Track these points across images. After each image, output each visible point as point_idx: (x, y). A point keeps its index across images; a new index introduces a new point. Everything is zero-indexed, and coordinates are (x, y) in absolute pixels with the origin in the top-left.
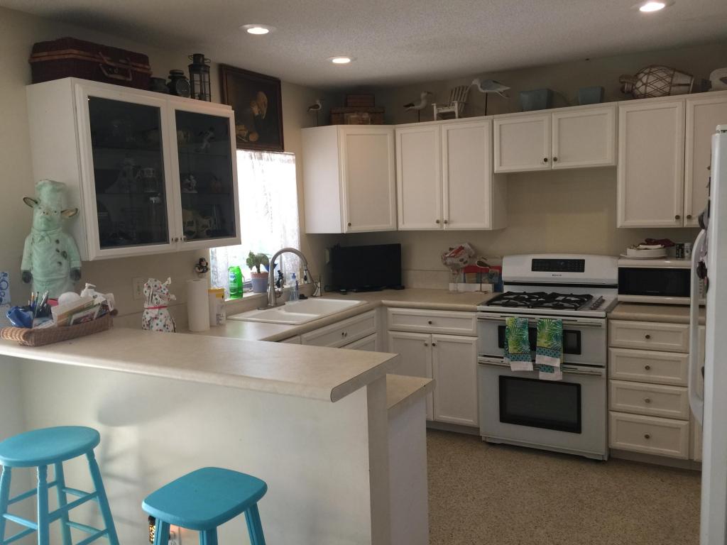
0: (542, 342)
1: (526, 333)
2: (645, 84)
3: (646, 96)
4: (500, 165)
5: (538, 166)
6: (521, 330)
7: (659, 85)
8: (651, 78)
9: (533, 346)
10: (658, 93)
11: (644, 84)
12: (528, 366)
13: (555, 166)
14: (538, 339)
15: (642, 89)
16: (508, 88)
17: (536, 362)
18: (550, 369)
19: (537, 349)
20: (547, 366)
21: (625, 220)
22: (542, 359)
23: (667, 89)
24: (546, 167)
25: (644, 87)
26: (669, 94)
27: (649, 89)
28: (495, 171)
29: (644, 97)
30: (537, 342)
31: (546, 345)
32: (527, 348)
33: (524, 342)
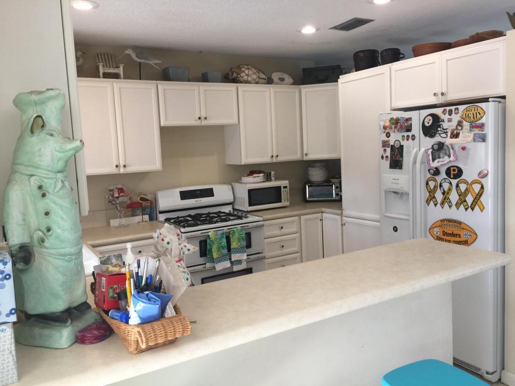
0: (234, 245)
1: (224, 240)
2: (248, 75)
3: (247, 82)
4: (166, 121)
5: (192, 122)
6: (220, 239)
7: (255, 77)
8: (250, 73)
9: (229, 249)
10: (254, 82)
11: (246, 75)
12: (227, 264)
13: (204, 123)
14: (232, 243)
15: (245, 78)
16: (160, 62)
17: (232, 260)
18: (239, 262)
19: (232, 250)
20: (237, 261)
21: (247, 159)
22: (235, 257)
23: (257, 80)
24: (198, 123)
25: (247, 76)
26: (257, 83)
27: (250, 79)
28: (162, 125)
29: (246, 83)
30: (231, 246)
31: (237, 246)
32: (225, 251)
33: (223, 248)
